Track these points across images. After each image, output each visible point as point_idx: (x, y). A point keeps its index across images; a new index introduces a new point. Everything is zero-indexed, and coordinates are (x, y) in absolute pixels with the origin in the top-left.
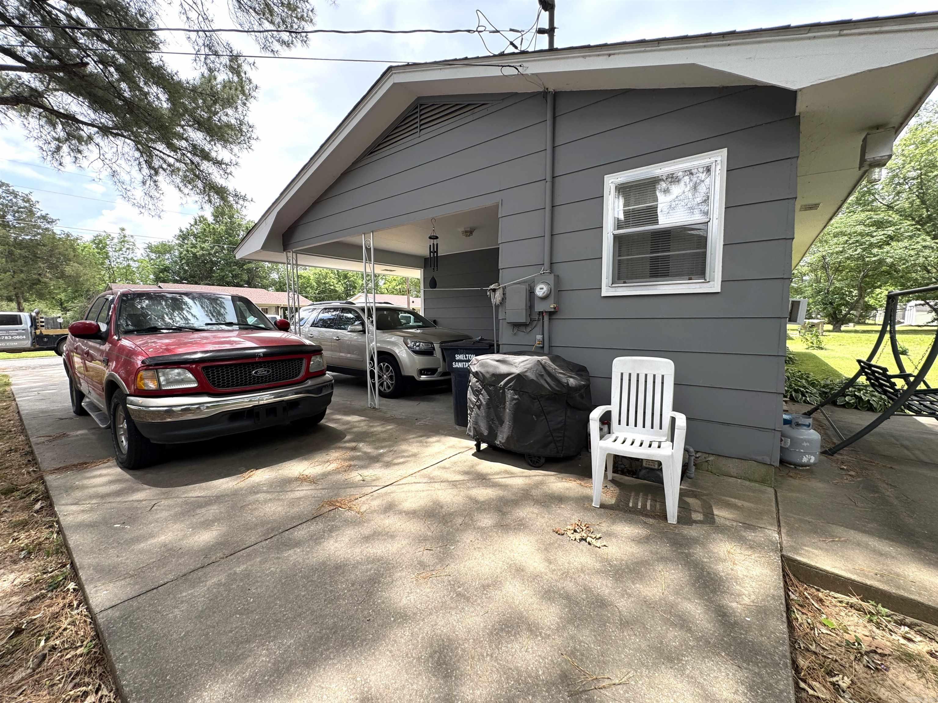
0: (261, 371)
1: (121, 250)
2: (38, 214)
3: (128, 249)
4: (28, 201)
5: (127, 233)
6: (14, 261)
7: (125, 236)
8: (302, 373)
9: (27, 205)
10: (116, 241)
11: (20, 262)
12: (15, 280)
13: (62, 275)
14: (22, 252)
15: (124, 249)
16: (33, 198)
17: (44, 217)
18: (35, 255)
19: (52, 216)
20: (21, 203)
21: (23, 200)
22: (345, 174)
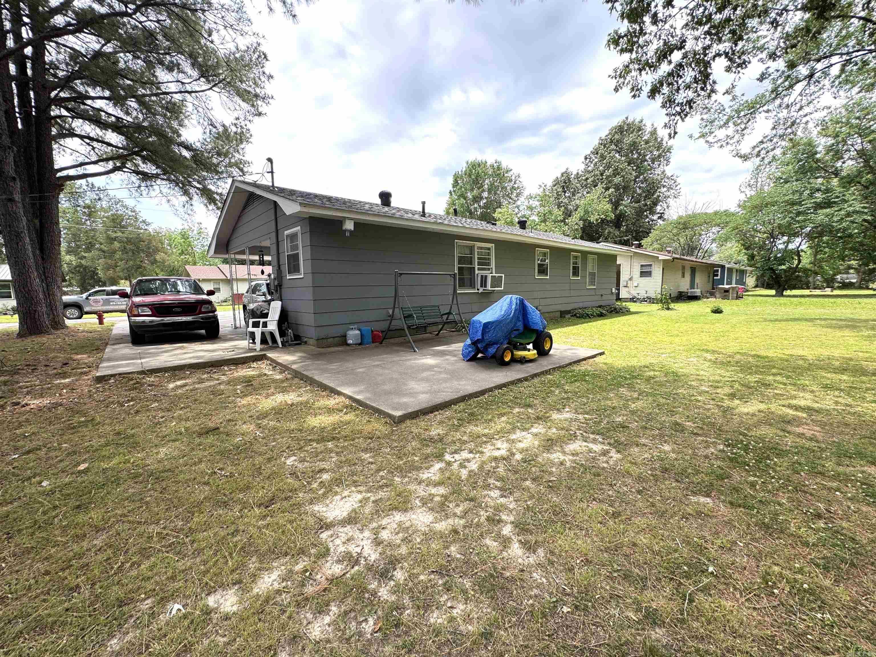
0: (178, 310)
1: (199, 239)
2: (141, 220)
3: (203, 238)
4: (134, 211)
5: (203, 226)
6: (127, 253)
7: (201, 229)
8: (197, 311)
9: (134, 214)
10: (195, 232)
11: (130, 254)
12: (127, 266)
13: (155, 261)
14: (131, 246)
15: (201, 238)
16: (137, 210)
17: (144, 222)
18: (138, 248)
19: (149, 220)
20: (130, 213)
21: (131, 211)
22: (239, 217)
